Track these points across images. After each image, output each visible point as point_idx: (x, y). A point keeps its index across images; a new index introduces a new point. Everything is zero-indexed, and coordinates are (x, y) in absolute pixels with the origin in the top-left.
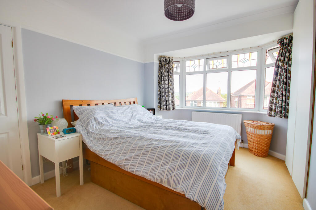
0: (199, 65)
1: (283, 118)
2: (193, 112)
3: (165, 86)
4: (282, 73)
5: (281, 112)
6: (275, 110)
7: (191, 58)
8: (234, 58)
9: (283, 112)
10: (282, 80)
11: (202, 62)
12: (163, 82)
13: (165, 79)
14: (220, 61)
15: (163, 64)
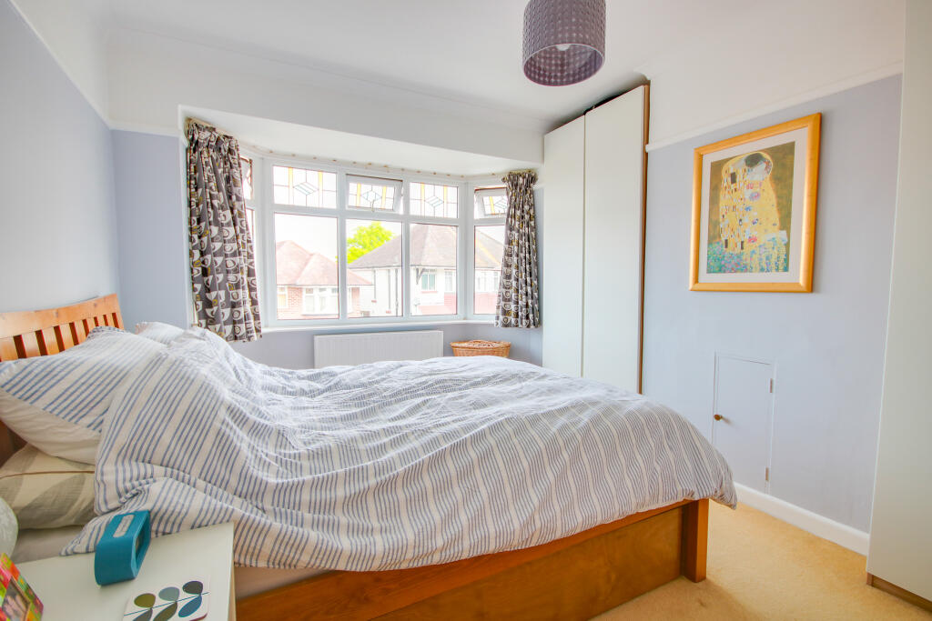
0: (321, 190)
1: (532, 327)
2: (317, 338)
3: (223, 248)
4: (520, 242)
5: (527, 317)
6: (517, 313)
7: (294, 160)
8: (415, 189)
9: (531, 316)
10: (522, 255)
11: (330, 180)
12: (215, 230)
13: (221, 219)
14: (378, 189)
15: (205, 154)
